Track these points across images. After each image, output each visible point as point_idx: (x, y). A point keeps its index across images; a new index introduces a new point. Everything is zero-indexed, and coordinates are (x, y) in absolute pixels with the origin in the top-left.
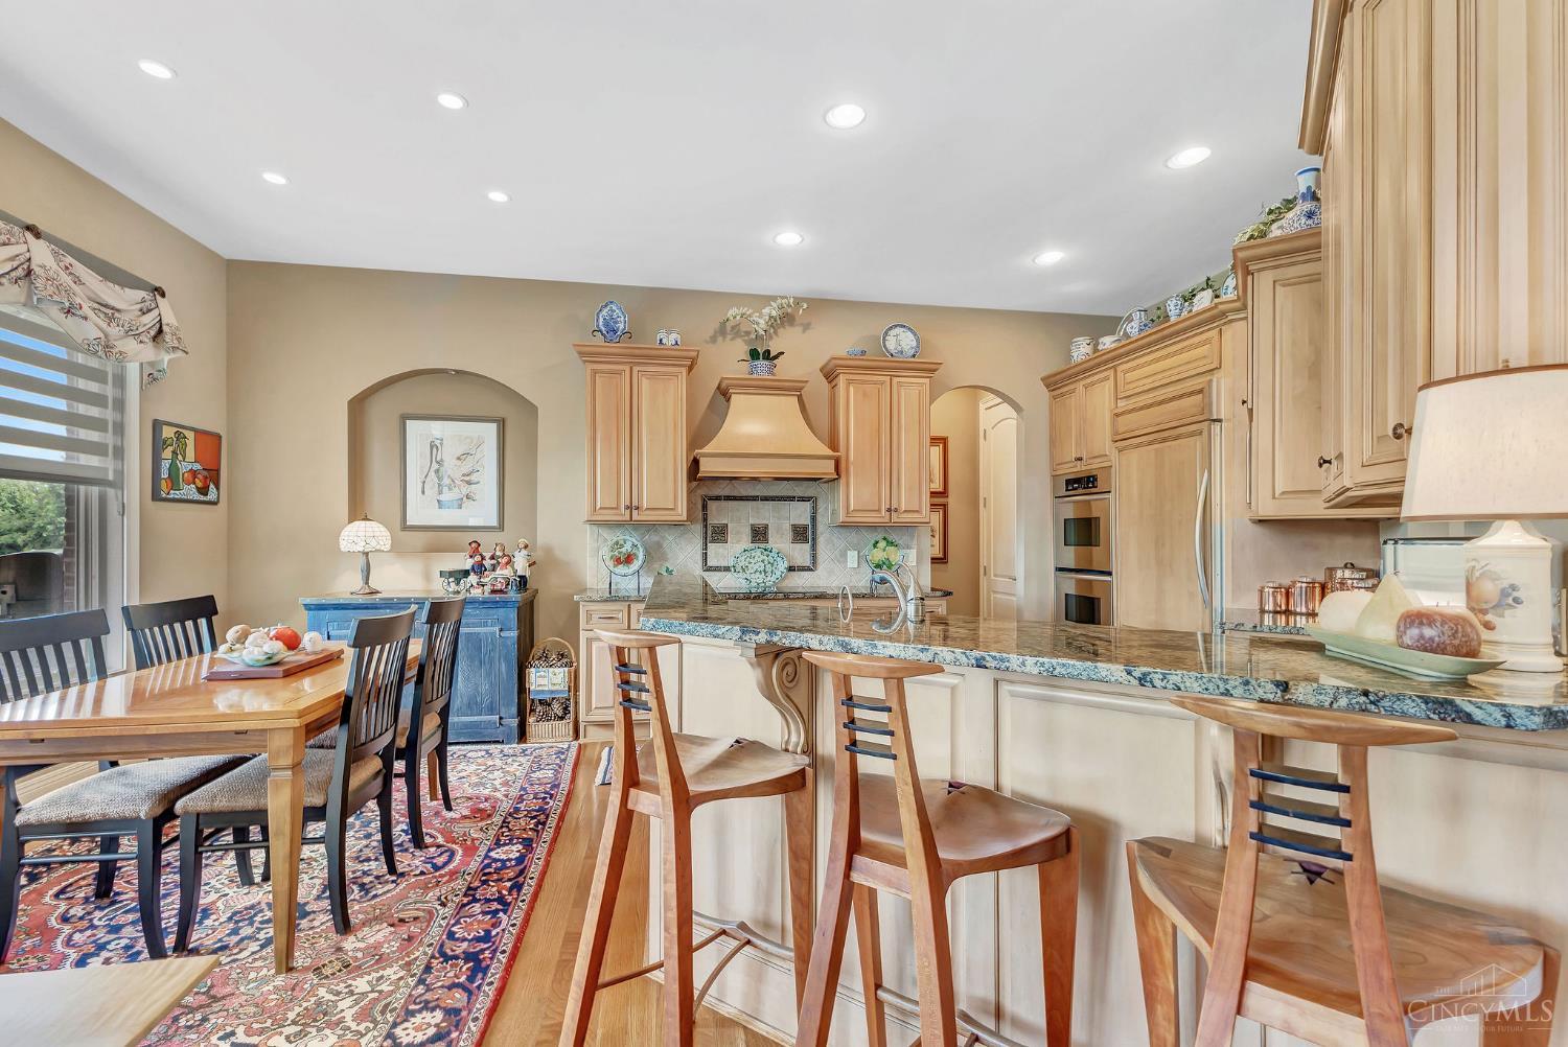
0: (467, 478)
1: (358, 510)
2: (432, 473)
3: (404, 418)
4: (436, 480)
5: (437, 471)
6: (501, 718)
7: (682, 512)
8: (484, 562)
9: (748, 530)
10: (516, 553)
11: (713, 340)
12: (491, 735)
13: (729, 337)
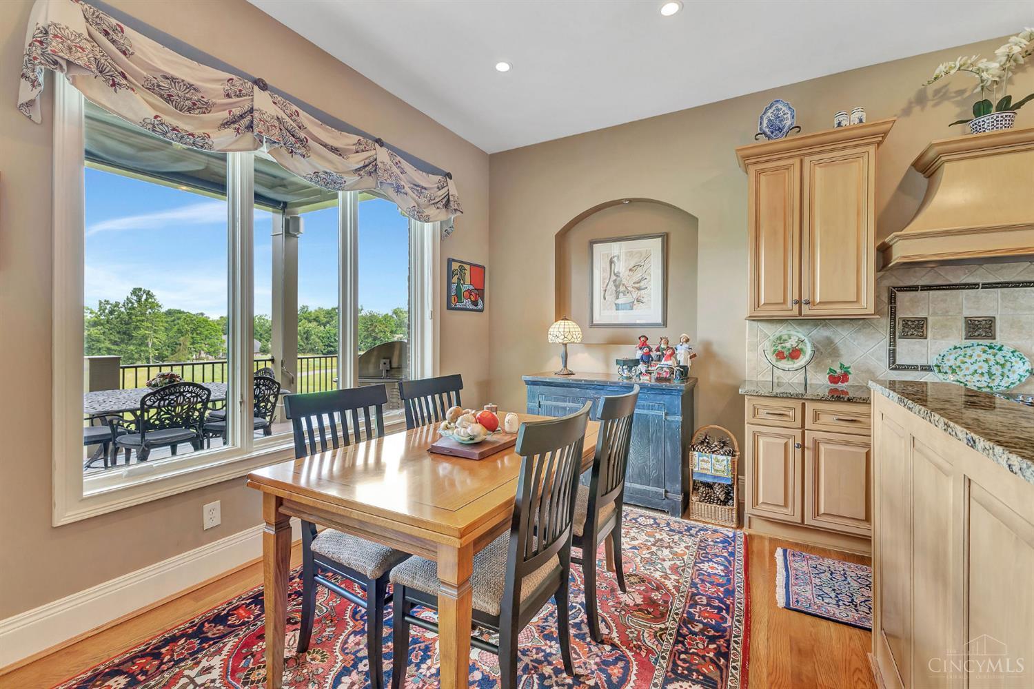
0: (636, 285)
1: (562, 311)
2: (611, 283)
3: (592, 243)
4: (614, 288)
5: (615, 281)
6: (666, 492)
7: (867, 304)
8: (651, 354)
9: (961, 324)
10: (679, 347)
11: (907, 112)
12: (658, 505)
13: (930, 104)
